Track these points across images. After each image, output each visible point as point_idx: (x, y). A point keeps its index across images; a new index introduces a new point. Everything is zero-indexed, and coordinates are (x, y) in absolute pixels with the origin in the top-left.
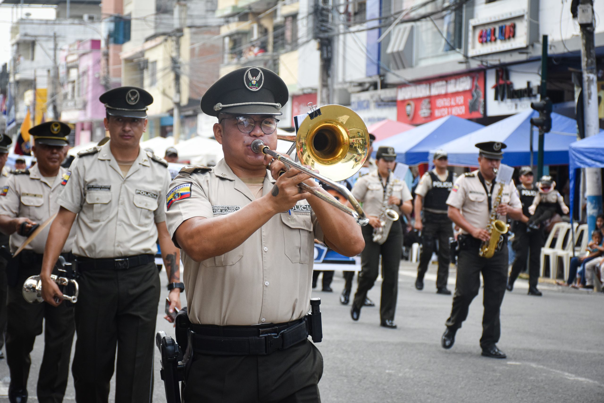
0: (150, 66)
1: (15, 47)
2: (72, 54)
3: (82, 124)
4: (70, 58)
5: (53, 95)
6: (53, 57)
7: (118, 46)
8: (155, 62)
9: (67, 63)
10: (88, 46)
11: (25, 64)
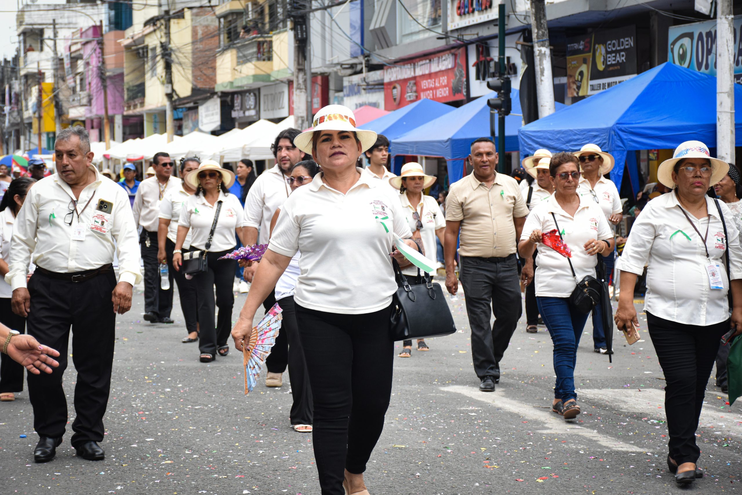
0: (150, 54)
1: (22, 38)
2: (76, 43)
3: (92, 121)
4: (74, 48)
5: (54, 90)
6: (53, 48)
7: (119, 32)
8: (154, 49)
9: (71, 54)
10: (90, 32)
11: (33, 56)
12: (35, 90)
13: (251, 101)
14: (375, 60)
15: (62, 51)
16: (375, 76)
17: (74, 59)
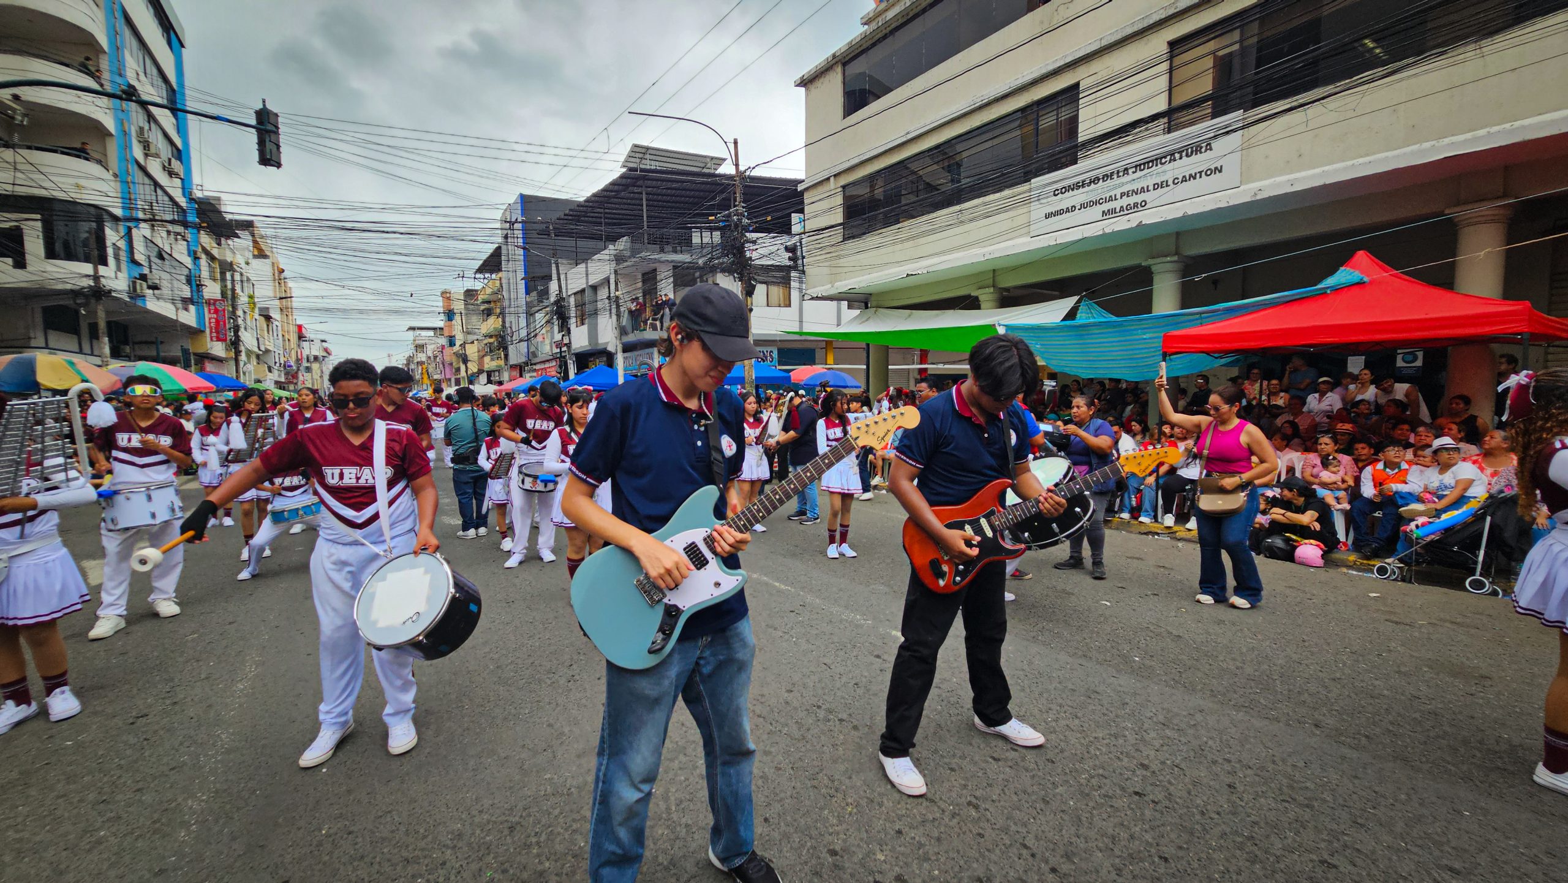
2: (435, 351)
6: (426, 352)
10: (440, 348)
11: (420, 355)
12: (420, 368)
13: (497, 374)
14: (533, 362)
15: (430, 354)
16: (534, 367)
17: (435, 357)
